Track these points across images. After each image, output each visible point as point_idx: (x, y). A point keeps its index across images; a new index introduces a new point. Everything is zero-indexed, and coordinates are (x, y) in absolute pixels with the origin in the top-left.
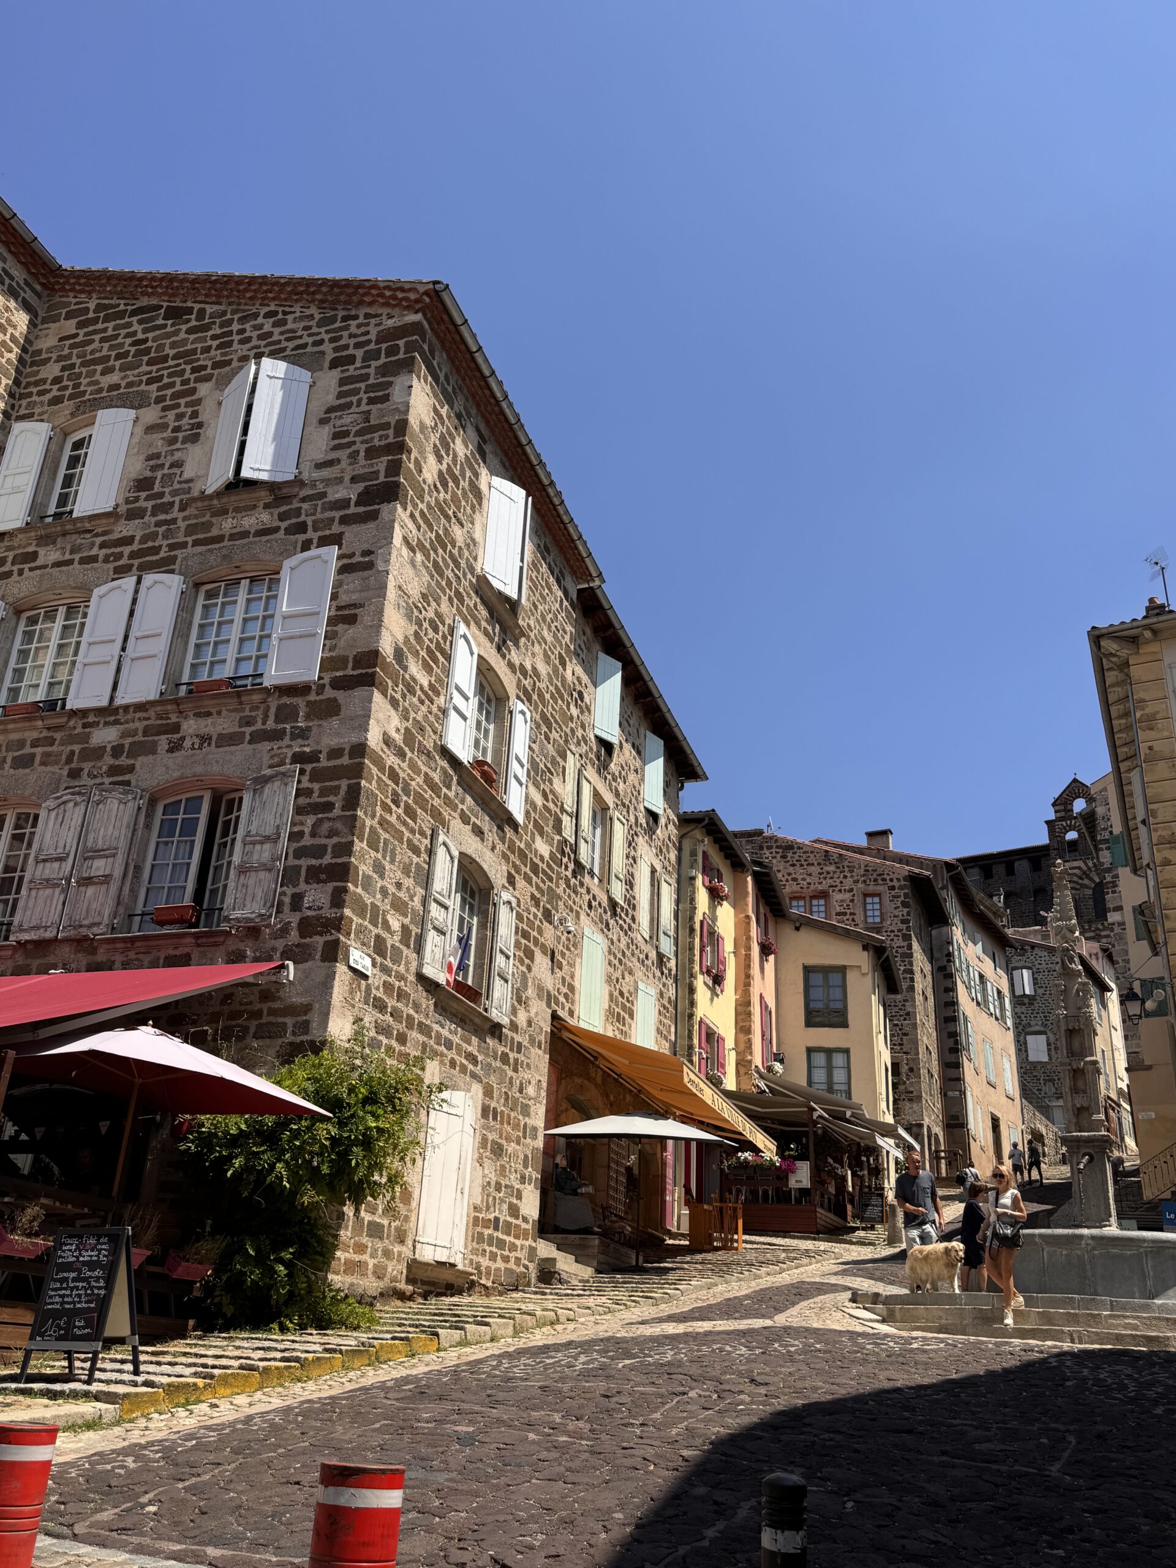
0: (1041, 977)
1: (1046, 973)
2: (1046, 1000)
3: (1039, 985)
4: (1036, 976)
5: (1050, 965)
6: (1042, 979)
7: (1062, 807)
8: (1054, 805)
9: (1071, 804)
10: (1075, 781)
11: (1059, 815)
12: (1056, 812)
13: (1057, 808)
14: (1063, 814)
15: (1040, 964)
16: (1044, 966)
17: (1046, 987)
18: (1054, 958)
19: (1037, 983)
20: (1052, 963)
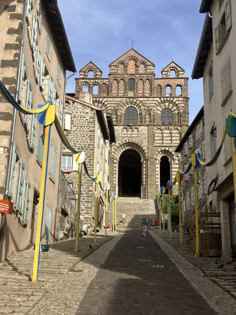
0: (76, 120)
1: (79, 118)
2: (77, 134)
3: (74, 125)
4: (73, 119)
5: (82, 114)
6: (76, 121)
7: (83, 73)
9: (87, 73)
10: (91, 62)
11: (81, 76)
13: (81, 73)
14: (83, 76)
15: (76, 112)
16: (79, 114)
17: (78, 126)
18: (85, 110)
19: (73, 124)
20: (84, 113)
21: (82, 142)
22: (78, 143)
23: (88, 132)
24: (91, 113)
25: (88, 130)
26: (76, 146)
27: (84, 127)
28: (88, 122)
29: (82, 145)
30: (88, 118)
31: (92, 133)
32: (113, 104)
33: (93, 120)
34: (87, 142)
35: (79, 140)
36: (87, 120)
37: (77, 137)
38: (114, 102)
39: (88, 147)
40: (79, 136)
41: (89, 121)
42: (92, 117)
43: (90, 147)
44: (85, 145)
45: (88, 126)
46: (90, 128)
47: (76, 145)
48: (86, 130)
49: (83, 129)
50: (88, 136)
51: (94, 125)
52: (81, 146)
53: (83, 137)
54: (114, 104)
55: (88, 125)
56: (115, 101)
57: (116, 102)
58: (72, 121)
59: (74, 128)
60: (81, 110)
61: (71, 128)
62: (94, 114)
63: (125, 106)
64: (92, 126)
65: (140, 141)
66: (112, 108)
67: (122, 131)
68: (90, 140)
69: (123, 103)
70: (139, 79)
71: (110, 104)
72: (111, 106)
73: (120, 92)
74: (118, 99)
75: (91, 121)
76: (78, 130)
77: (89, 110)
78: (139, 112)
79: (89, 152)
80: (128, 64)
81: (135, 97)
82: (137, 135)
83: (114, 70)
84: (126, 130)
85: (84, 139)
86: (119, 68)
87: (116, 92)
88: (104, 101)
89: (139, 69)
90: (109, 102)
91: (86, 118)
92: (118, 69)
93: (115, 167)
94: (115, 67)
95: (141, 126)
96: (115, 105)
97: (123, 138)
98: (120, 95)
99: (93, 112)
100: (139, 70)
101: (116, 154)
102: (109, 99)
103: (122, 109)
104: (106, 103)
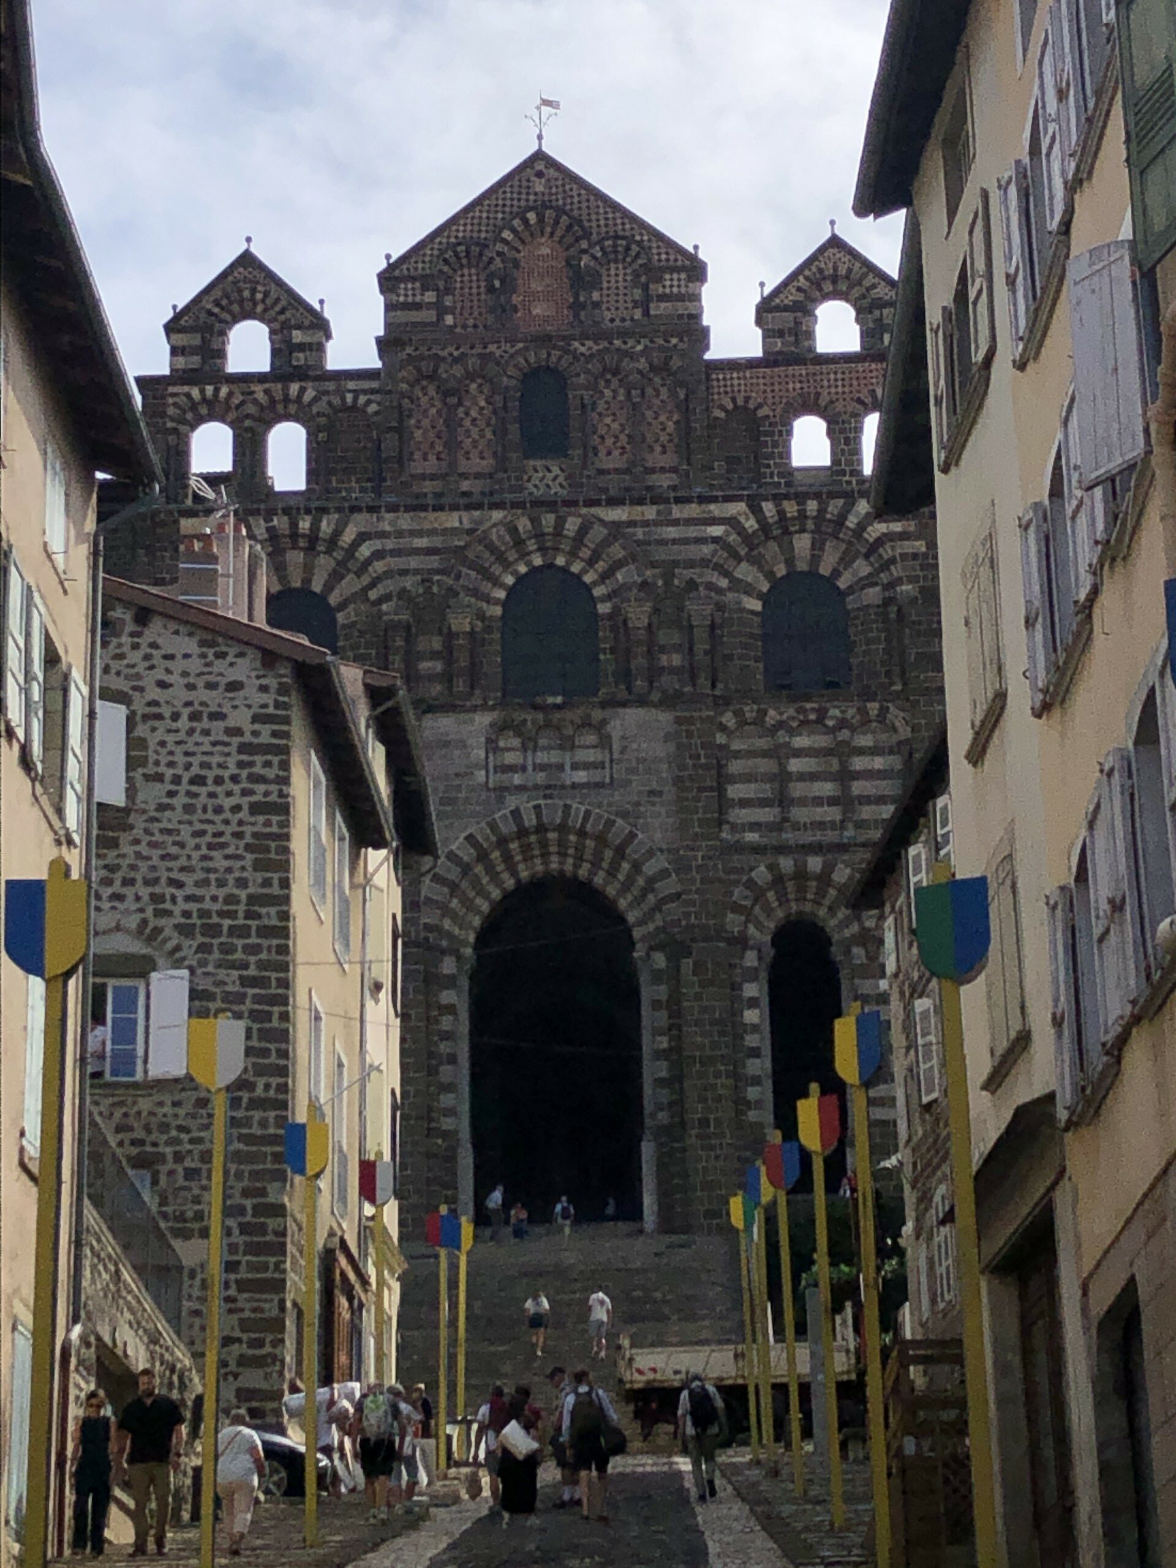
0: (160, 735)
1: (183, 723)
2: (169, 832)
3: (151, 769)
4: (141, 730)
5: (202, 694)
6: (163, 744)
7: (196, 340)
8: (170, 328)
9: (223, 333)
10: (247, 260)
11: (181, 362)
12: (174, 351)
13: (181, 339)
14: (195, 361)
15: (162, 685)
16: (179, 694)
17: (177, 780)
18: (220, 665)
19: (143, 762)
20: (211, 686)
21: (206, 882)
22: (180, 894)
23: (243, 814)
24: (264, 689)
25: (245, 801)
26: (168, 913)
27: (219, 781)
28: (243, 748)
29: (207, 905)
30: (240, 718)
31: (275, 819)
32: (417, 551)
33: (274, 734)
34: (242, 883)
35: (182, 869)
36: (238, 732)
37: (174, 850)
38: (422, 542)
39: (249, 915)
40: (182, 845)
41: (248, 738)
42: (271, 710)
43: (259, 916)
44: (231, 899)
45: (244, 773)
46: (261, 788)
47: (168, 905)
48: (228, 803)
49: (212, 795)
50: (248, 839)
51: (285, 766)
52: (204, 914)
53: (210, 847)
54: (430, 551)
55: (241, 765)
56: (432, 532)
57: (437, 542)
58: (134, 744)
59: (151, 794)
60: (195, 665)
61: (131, 791)
62: (283, 690)
63: (507, 565)
64: (271, 773)
65: (624, 815)
66: (408, 582)
67: (491, 745)
68: (258, 866)
69: (491, 548)
70: (595, 367)
71: (397, 553)
72: (404, 572)
73: (463, 466)
74: (452, 520)
75: (265, 738)
76: (179, 801)
77: (244, 669)
78: (603, 608)
79: (254, 949)
80: (516, 264)
81: (574, 503)
82: (596, 776)
83: (417, 306)
84: (516, 742)
85: (220, 863)
86: (448, 291)
87: (431, 465)
88: (348, 536)
89: (596, 296)
90: (390, 544)
91: (231, 723)
92: (448, 301)
93: (451, 1009)
94: (425, 289)
95: (624, 704)
96: (434, 562)
97: (501, 800)
98: (465, 486)
99: (272, 682)
100: (597, 305)
101: (454, 916)
102: (386, 522)
103: (486, 587)
104: (365, 551)
